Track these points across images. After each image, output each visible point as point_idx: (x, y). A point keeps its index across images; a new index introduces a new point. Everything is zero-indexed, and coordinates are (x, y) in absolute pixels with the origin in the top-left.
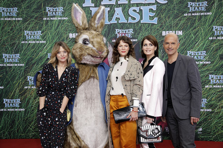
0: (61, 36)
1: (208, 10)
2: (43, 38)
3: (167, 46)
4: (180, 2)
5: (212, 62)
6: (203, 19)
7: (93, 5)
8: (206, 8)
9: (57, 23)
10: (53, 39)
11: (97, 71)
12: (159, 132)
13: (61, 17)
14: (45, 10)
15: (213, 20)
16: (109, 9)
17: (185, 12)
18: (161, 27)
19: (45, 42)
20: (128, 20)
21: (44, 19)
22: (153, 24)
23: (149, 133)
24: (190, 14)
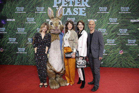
0: (43, 20)
1: (107, 11)
2: (35, 21)
3: (90, 26)
4: (96, 7)
5: (108, 34)
6: (105, 15)
7: (57, 7)
8: (107, 10)
9: (41, 14)
10: (39, 21)
11: (59, 36)
12: (85, 63)
13: (43, 12)
14: (36, 8)
15: (109, 16)
16: (64, 9)
17: (98, 11)
18: (87, 17)
19: (36, 23)
20: (73, 14)
21: (36, 12)
22: (84, 16)
23: (81, 63)
24: (100, 12)
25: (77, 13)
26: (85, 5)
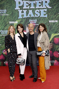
0: (6, 23)
4: (57, 7)
7: (20, 9)
9: (4, 17)
10: (2, 24)
13: (5, 14)
16: (26, 11)
18: (49, 18)
22: (45, 17)
25: (39, 14)
26: (46, 6)
